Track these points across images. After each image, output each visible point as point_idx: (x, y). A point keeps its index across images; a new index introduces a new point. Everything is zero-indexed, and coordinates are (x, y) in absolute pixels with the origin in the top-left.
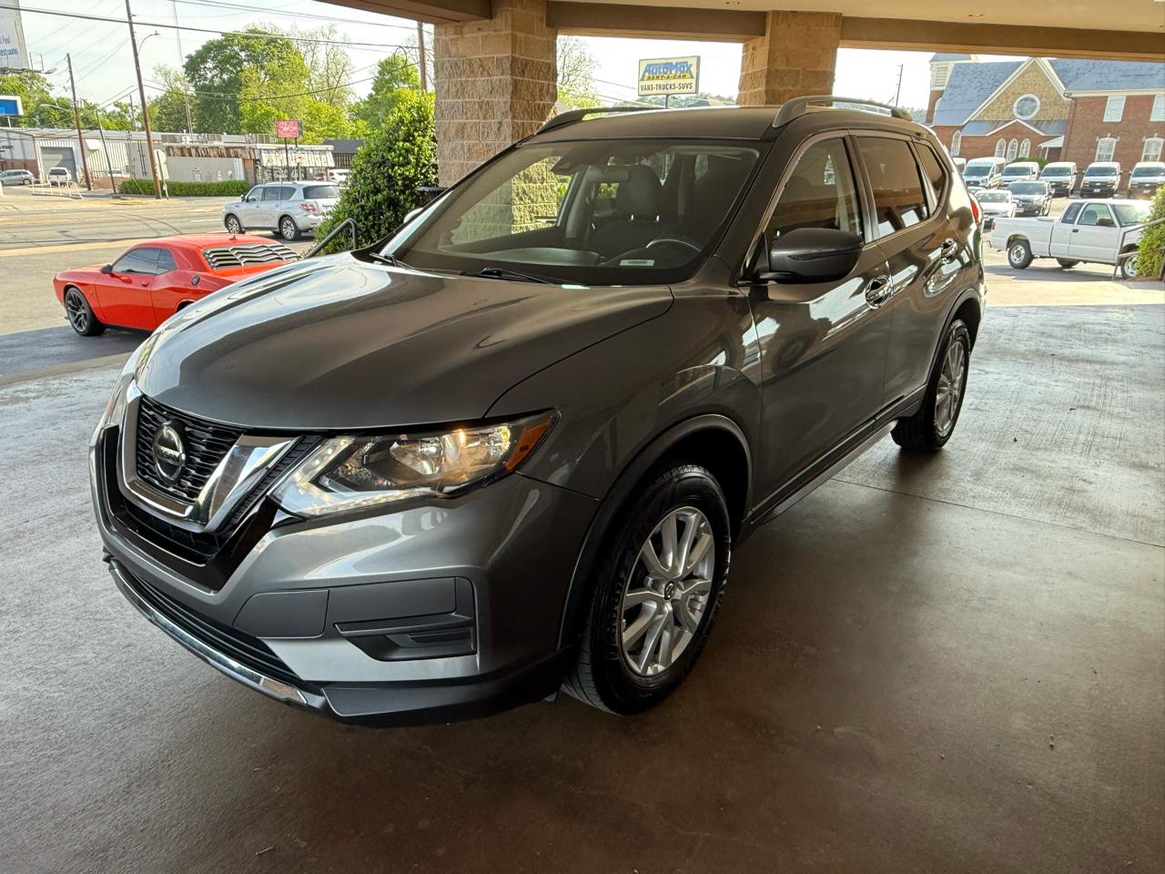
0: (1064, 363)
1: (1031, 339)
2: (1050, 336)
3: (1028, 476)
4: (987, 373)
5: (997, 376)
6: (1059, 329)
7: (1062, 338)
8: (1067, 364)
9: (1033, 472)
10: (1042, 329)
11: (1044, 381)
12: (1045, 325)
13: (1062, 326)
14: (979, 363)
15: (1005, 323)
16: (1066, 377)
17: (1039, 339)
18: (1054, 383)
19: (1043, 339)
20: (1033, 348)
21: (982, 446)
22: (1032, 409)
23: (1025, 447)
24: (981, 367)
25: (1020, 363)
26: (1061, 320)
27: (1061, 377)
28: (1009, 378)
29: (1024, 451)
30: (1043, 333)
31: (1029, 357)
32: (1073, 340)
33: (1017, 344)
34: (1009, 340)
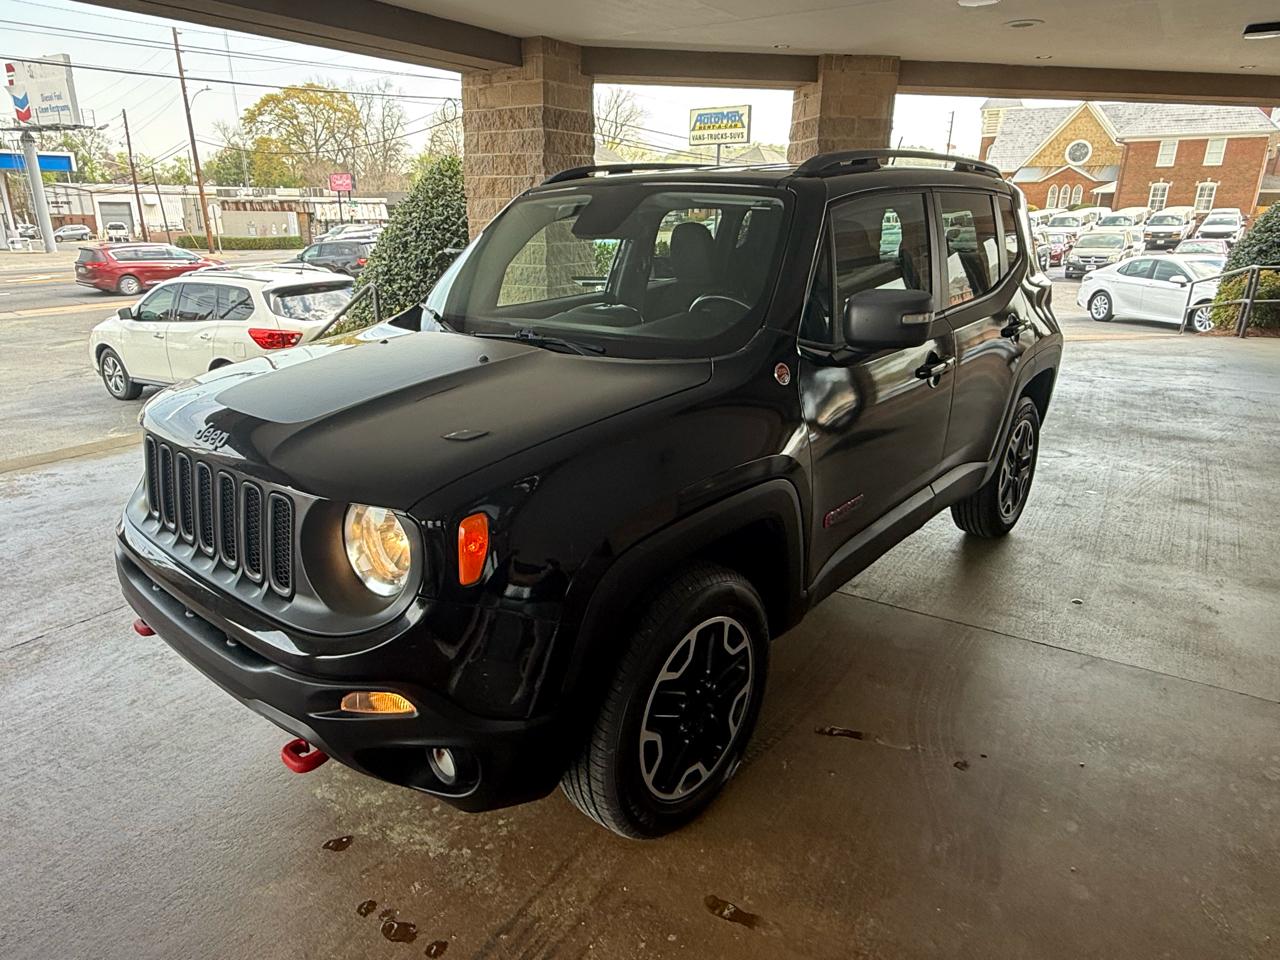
0: (1154, 440)
1: (1112, 410)
2: (1132, 405)
4: (1070, 455)
5: (1082, 460)
6: (1140, 397)
8: (1157, 441)
10: (1122, 397)
11: (1136, 465)
12: (1124, 393)
13: (1143, 393)
15: (1081, 390)
16: (1160, 459)
17: (1122, 410)
19: (1125, 410)
20: (1116, 422)
25: (1105, 441)
26: (1140, 386)
27: (1155, 460)
28: (1095, 461)
30: (1124, 402)
31: (1114, 434)
32: (1159, 410)
33: (1098, 417)
34: (1089, 411)
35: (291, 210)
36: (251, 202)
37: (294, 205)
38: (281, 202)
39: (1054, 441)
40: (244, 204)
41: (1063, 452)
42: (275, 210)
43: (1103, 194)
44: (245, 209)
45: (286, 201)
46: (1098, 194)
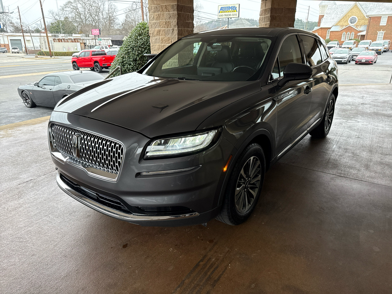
0: (386, 117)
1: (370, 107)
2: (377, 106)
3: (386, 167)
4: (358, 122)
5: (363, 123)
6: (380, 103)
7: (382, 107)
8: (387, 117)
9: (387, 165)
10: (374, 103)
11: (381, 125)
12: (374, 102)
13: (380, 102)
14: (354, 118)
15: (359, 101)
16: (388, 123)
17: (374, 107)
18: (385, 126)
19: (375, 107)
20: (372, 111)
21: (365, 153)
22: (380, 137)
23: (381, 154)
24: (356, 119)
25: (369, 118)
26: (379, 100)
27: (387, 123)
28: (367, 124)
29: (382, 156)
30: (374, 105)
31: (372, 115)
32: (387, 108)
33: (366, 110)
34: (363, 108)
35: (78, 42)
36: (64, 39)
37: (79, 40)
38: (75, 39)
39: (352, 118)
40: (61, 40)
41: (356, 121)
42: (73, 42)
43: (361, 35)
44: (62, 42)
45: (76, 39)
46: (359, 35)
